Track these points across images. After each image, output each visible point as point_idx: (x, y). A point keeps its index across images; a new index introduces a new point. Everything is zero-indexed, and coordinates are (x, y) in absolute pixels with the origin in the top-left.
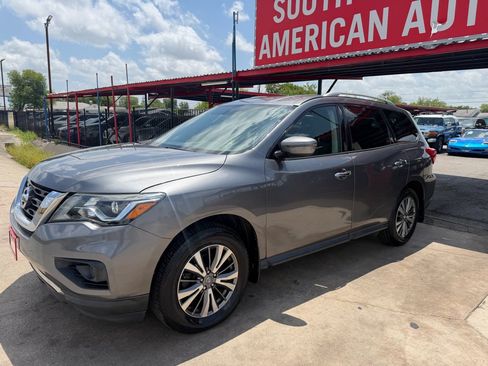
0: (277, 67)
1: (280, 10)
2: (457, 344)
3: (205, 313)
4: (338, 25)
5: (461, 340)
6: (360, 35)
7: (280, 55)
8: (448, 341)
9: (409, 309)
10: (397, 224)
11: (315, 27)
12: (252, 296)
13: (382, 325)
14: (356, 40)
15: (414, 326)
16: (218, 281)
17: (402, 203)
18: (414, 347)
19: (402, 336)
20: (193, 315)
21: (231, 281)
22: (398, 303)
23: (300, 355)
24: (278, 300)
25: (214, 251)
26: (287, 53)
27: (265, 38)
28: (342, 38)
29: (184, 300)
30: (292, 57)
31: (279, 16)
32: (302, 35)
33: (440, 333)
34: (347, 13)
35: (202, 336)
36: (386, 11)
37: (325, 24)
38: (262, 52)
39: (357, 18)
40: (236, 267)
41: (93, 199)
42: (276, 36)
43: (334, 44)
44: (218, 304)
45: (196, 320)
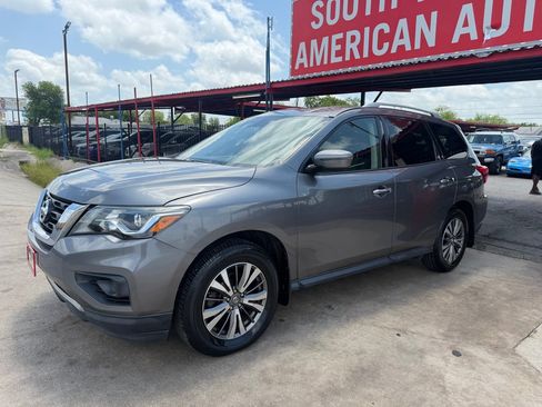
0: (314, 77)
1: (319, 15)
2: (501, 373)
3: (232, 335)
4: (381, 31)
5: (506, 368)
6: (406, 42)
7: (318, 63)
8: (492, 370)
9: (452, 337)
10: (444, 248)
11: (356, 33)
12: (282, 320)
13: (422, 352)
14: (401, 48)
15: (456, 353)
16: (246, 301)
17: (450, 224)
18: (455, 375)
19: (442, 363)
20: (218, 336)
21: (259, 302)
22: (441, 331)
23: (331, 379)
24: (311, 325)
25: (241, 269)
26: (325, 62)
27: (302, 46)
28: (386, 45)
29: (209, 320)
30: (331, 66)
31: (317, 21)
32: (342, 42)
33: (484, 362)
34: (391, 17)
35: (229, 360)
36: (434, 15)
37: (367, 30)
38: (299, 61)
39: (403, 24)
40: (266, 287)
41: (114, 211)
42: (314, 43)
43: (377, 52)
44: (245, 326)
45: (221, 342)
